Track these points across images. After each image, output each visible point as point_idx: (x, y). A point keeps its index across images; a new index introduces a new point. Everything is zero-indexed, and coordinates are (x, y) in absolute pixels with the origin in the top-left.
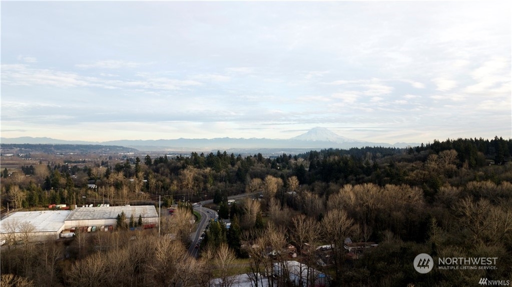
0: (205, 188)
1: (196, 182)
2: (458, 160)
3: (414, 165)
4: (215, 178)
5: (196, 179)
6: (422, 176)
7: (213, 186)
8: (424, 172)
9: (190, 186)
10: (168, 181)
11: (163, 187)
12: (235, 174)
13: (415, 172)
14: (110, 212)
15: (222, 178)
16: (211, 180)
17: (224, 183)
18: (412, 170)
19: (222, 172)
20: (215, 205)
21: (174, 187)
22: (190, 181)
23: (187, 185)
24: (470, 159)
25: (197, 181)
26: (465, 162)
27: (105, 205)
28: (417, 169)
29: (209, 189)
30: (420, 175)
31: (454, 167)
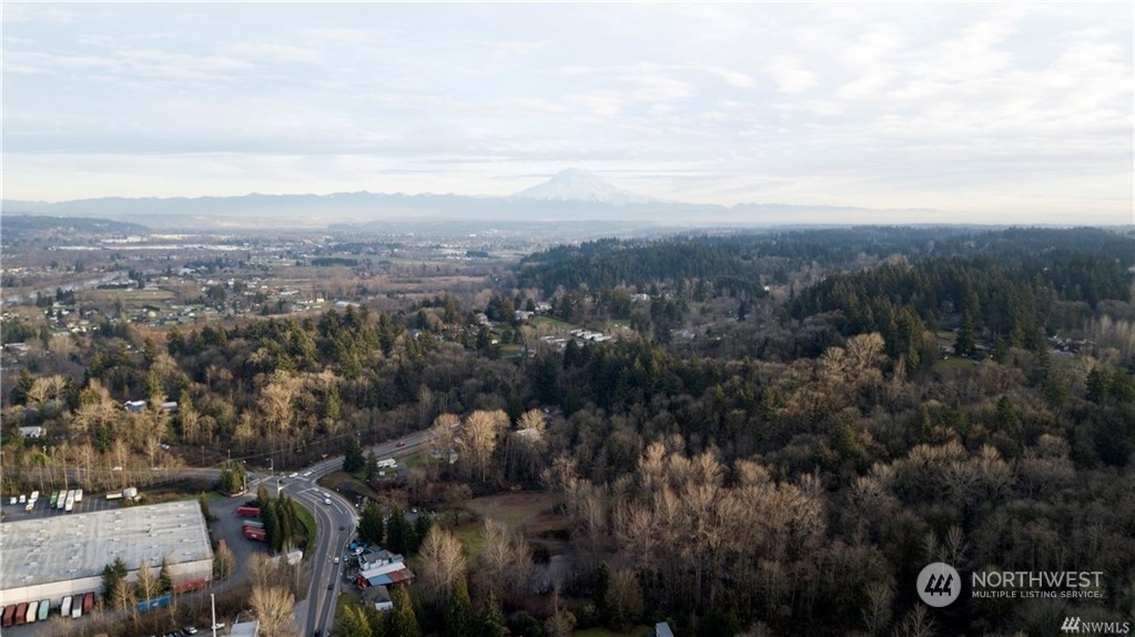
0: (322, 430)
1: (298, 412)
2: (885, 356)
3: (795, 374)
4: (345, 395)
5: (298, 405)
6: (813, 405)
7: (339, 423)
8: (816, 394)
9: (284, 425)
10: (229, 411)
11: (217, 431)
12: (391, 381)
13: (797, 395)
14: (85, 545)
15: (363, 394)
16: (334, 405)
17: (367, 410)
18: (791, 388)
19: (360, 379)
20: (346, 479)
21: (245, 432)
22: (285, 413)
23: (278, 422)
24: (907, 352)
25: (302, 408)
26: (898, 359)
27: (72, 492)
28: (803, 383)
29: (330, 430)
30: (807, 403)
31: (876, 373)
